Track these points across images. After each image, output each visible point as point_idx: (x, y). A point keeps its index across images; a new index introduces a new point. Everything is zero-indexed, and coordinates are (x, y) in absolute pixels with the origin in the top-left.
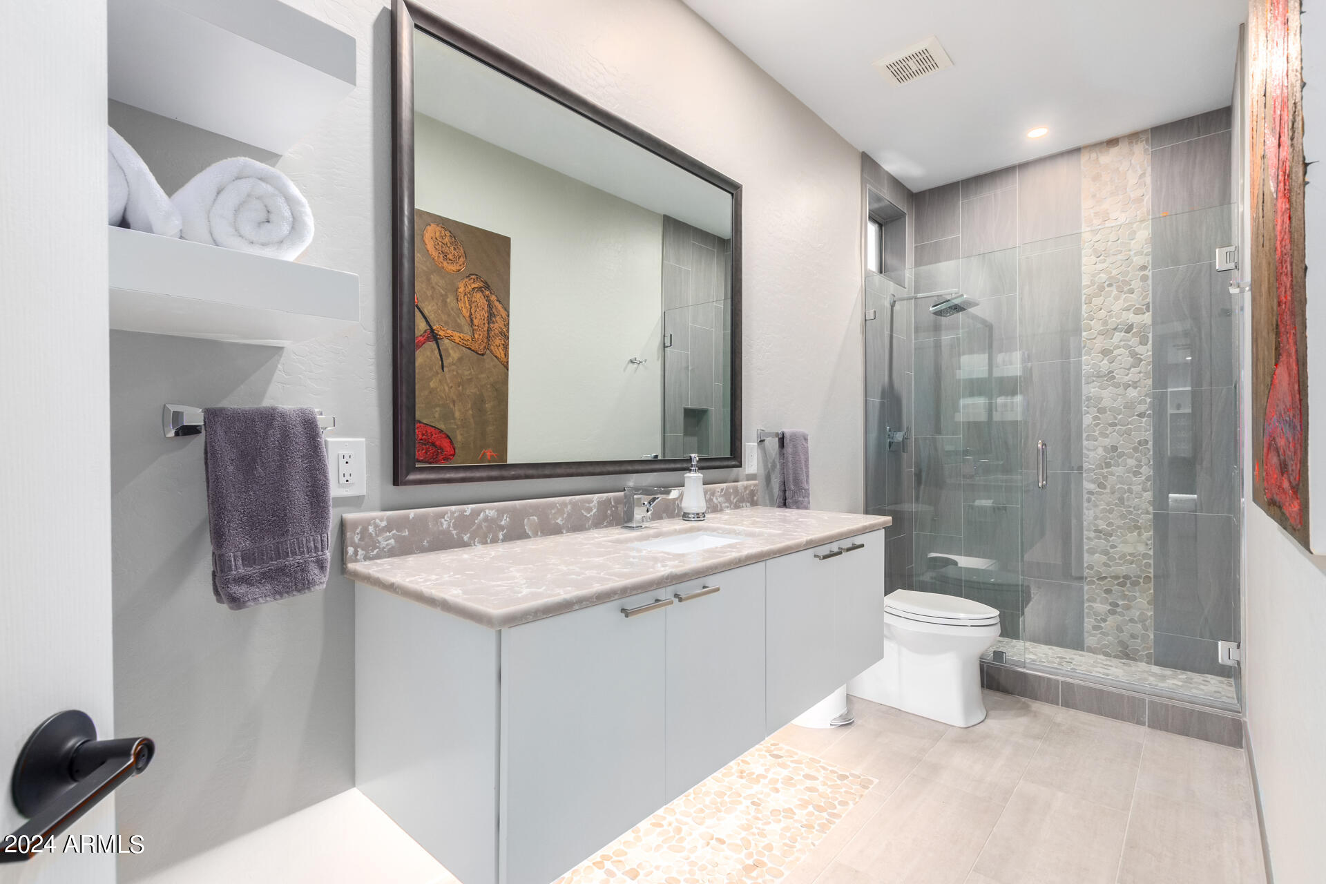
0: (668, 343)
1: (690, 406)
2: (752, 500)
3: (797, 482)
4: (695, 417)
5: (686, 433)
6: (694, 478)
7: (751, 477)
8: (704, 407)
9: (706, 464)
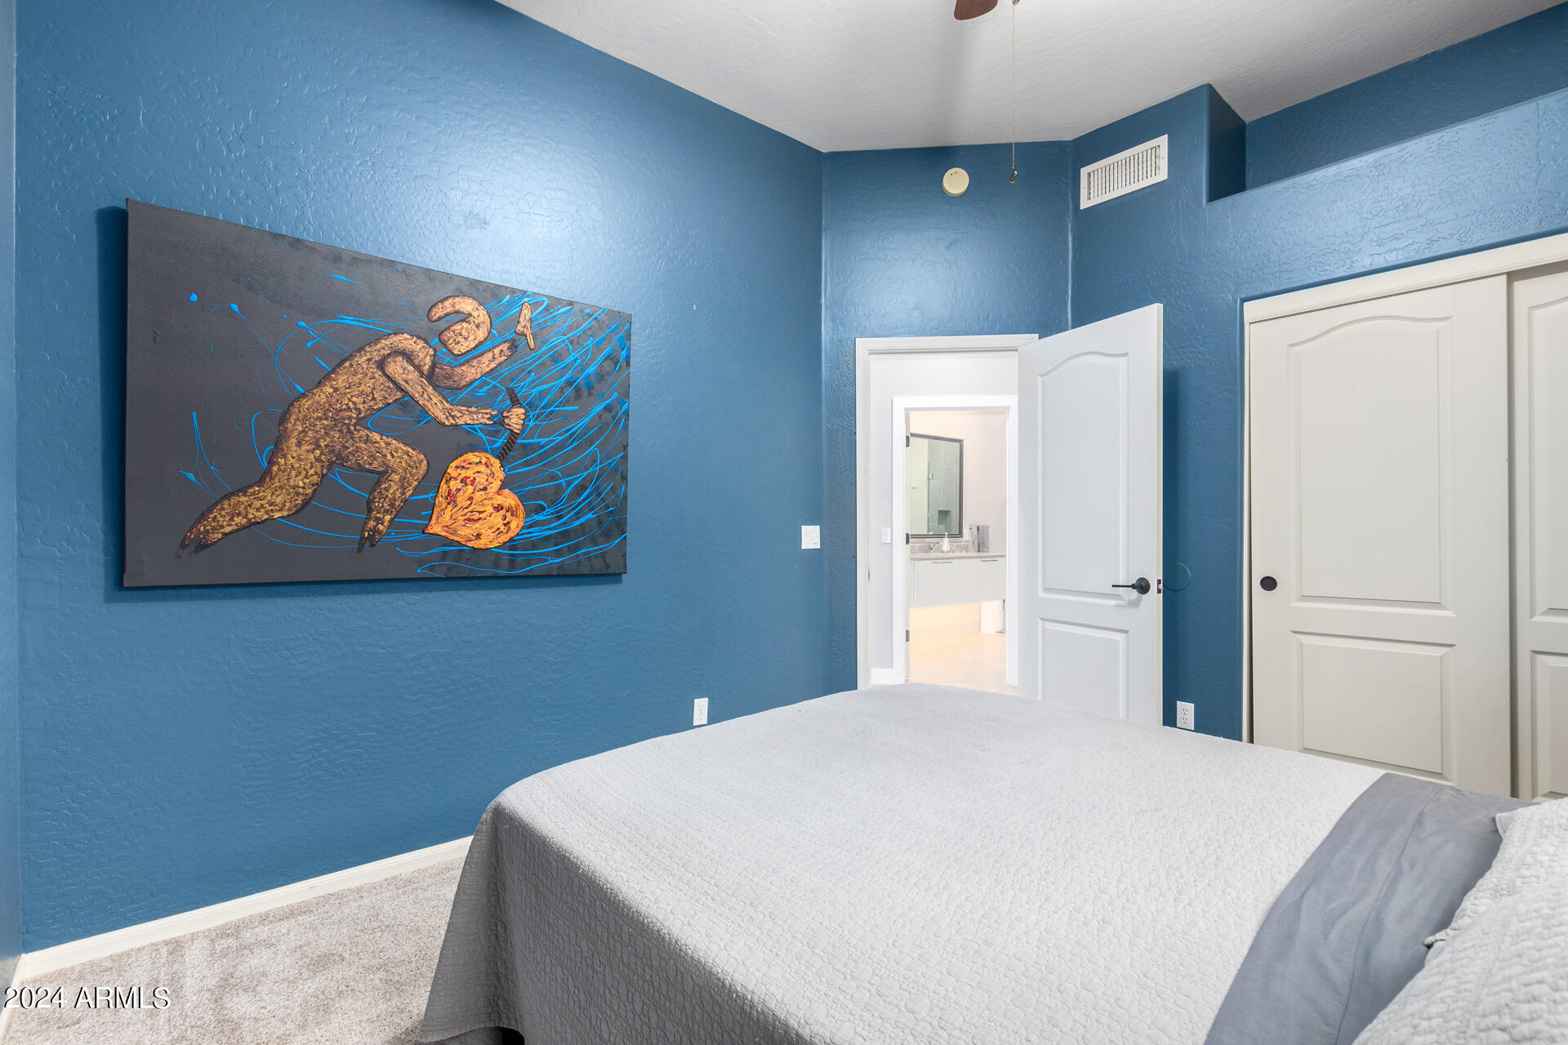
0: (931, 478)
1: (941, 509)
2: (967, 549)
3: (983, 543)
4: (944, 514)
5: (939, 523)
6: (946, 541)
7: (966, 541)
8: (948, 509)
9: (951, 536)
